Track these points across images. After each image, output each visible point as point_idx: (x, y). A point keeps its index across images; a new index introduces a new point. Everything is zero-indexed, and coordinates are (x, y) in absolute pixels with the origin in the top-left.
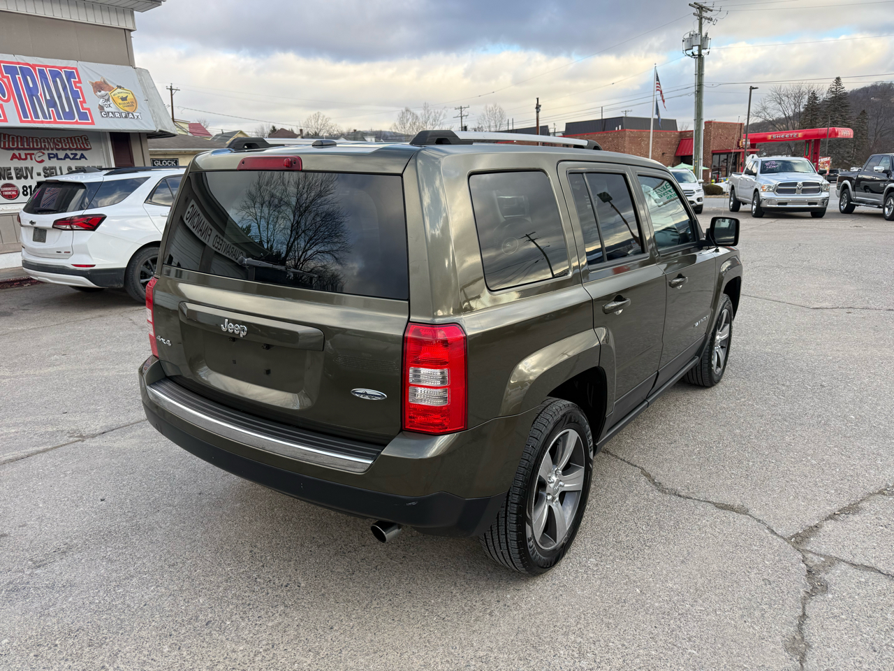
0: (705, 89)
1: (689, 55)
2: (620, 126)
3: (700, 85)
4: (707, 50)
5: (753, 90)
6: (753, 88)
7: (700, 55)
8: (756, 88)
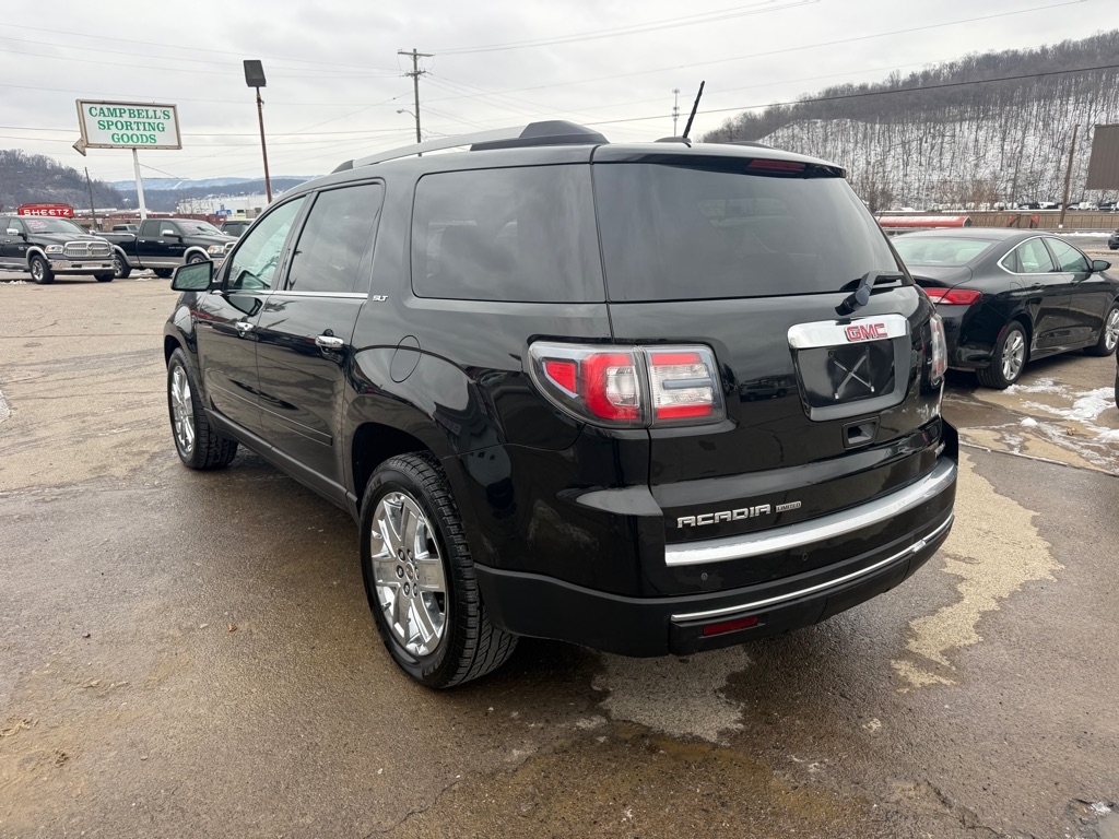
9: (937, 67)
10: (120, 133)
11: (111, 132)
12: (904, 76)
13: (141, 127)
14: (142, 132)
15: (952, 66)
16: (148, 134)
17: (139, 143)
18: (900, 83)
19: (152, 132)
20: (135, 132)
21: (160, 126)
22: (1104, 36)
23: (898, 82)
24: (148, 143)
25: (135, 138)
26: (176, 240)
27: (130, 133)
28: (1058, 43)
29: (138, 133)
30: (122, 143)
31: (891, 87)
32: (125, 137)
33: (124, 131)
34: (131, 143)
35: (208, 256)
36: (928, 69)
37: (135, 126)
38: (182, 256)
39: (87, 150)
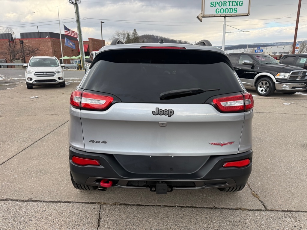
0: (81, 20)
1: (71, 3)
2: (48, 36)
3: (78, 18)
4: (80, 2)
5: (102, 23)
6: (102, 22)
7: (76, 3)
8: (103, 22)
10: (220, 8)
11: (216, 8)
13: (231, 4)
14: (231, 7)
16: (233, 7)
17: (228, 13)
19: (236, 7)
20: (228, 7)
21: (241, 2)
24: (233, 13)
25: (227, 10)
26: (249, 68)
27: (224, 8)
29: (229, 7)
30: (220, 13)
32: (222, 10)
33: (222, 7)
34: (224, 13)
35: (275, 80)
37: (228, 4)
38: (253, 79)
39: (203, 18)
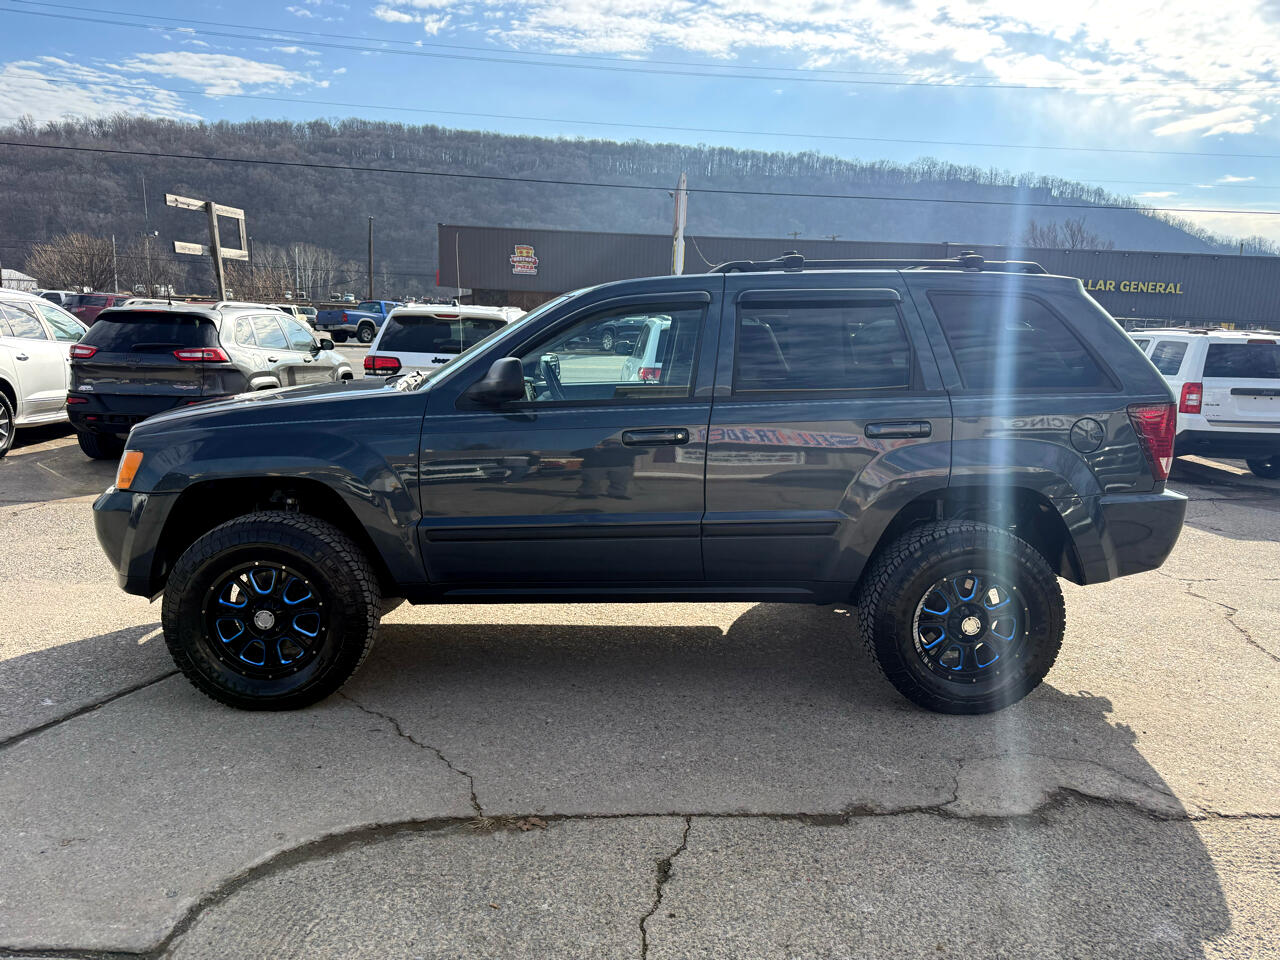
9: (82, 121)
12: (40, 124)
15: (100, 124)
18: (36, 133)
22: (259, 124)
23: (32, 131)
28: (216, 122)
31: (24, 136)
36: (70, 121)
